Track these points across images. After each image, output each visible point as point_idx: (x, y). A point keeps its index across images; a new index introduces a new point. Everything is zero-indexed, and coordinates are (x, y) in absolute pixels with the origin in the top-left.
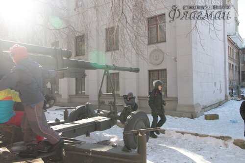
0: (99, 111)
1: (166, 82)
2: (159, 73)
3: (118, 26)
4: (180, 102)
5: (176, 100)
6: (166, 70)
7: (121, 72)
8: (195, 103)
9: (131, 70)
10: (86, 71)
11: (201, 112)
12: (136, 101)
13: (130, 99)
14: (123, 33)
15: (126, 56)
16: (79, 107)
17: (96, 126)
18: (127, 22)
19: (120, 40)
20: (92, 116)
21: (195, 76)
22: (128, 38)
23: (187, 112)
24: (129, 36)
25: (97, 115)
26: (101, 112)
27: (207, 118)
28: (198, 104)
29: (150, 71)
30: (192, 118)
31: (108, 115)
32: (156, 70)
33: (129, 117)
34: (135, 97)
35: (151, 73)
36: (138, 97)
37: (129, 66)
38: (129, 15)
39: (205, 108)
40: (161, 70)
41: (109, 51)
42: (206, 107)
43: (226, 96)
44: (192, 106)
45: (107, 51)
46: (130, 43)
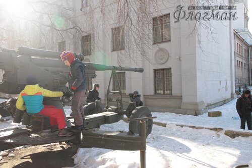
0: (107, 108)
1: (171, 81)
2: (164, 72)
3: (124, 28)
4: (184, 100)
5: (180, 98)
6: (170, 69)
7: (127, 72)
8: (198, 101)
9: (136, 70)
10: (96, 71)
11: (205, 109)
12: (142, 99)
13: (135, 97)
14: (129, 35)
15: (132, 56)
16: (90, 103)
17: (106, 120)
18: (132, 24)
19: (125, 41)
20: (101, 112)
21: (198, 75)
22: (133, 40)
23: (191, 110)
24: (134, 38)
25: (106, 111)
26: (109, 108)
27: (210, 115)
28: (202, 102)
29: (155, 70)
30: (196, 115)
31: (115, 111)
32: (161, 69)
33: (134, 112)
34: (140, 95)
35: (157, 72)
36: (144, 96)
37: (134, 66)
38: (134, 18)
39: (209, 106)
40: (166, 69)
41: (115, 50)
42: (211, 105)
43: (232, 94)
44: (196, 104)
45: (113, 50)
46: (135, 44)
